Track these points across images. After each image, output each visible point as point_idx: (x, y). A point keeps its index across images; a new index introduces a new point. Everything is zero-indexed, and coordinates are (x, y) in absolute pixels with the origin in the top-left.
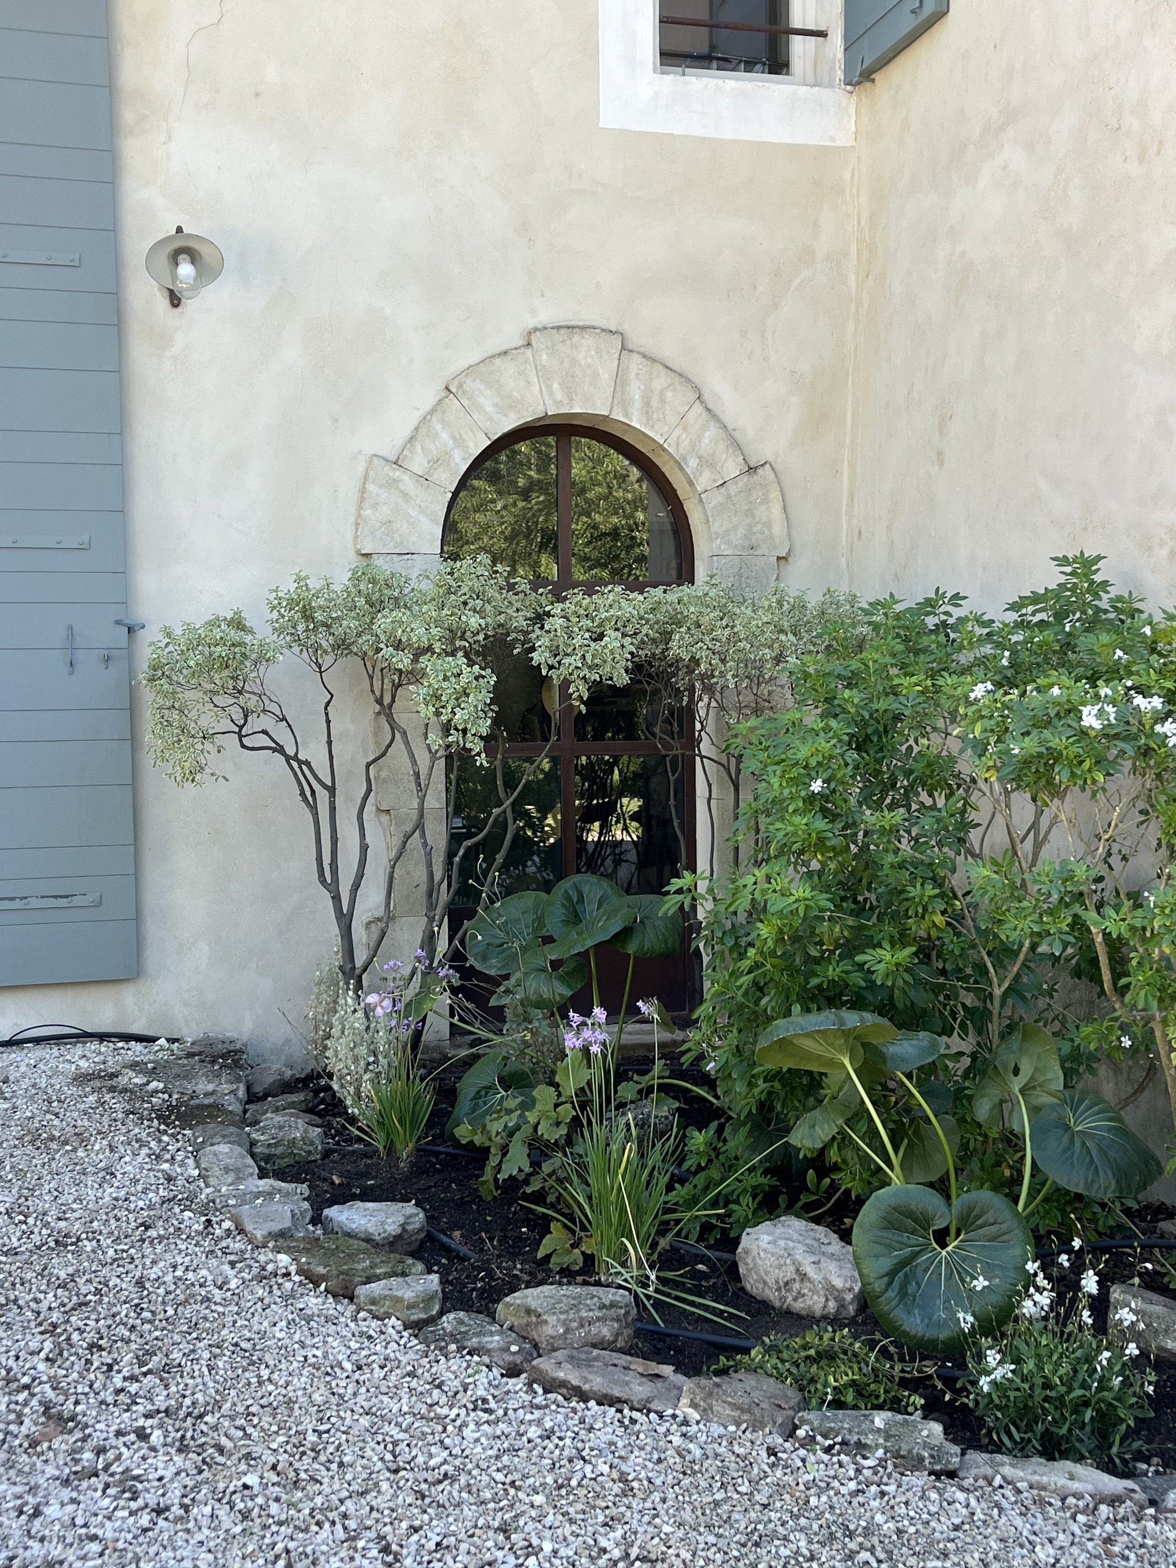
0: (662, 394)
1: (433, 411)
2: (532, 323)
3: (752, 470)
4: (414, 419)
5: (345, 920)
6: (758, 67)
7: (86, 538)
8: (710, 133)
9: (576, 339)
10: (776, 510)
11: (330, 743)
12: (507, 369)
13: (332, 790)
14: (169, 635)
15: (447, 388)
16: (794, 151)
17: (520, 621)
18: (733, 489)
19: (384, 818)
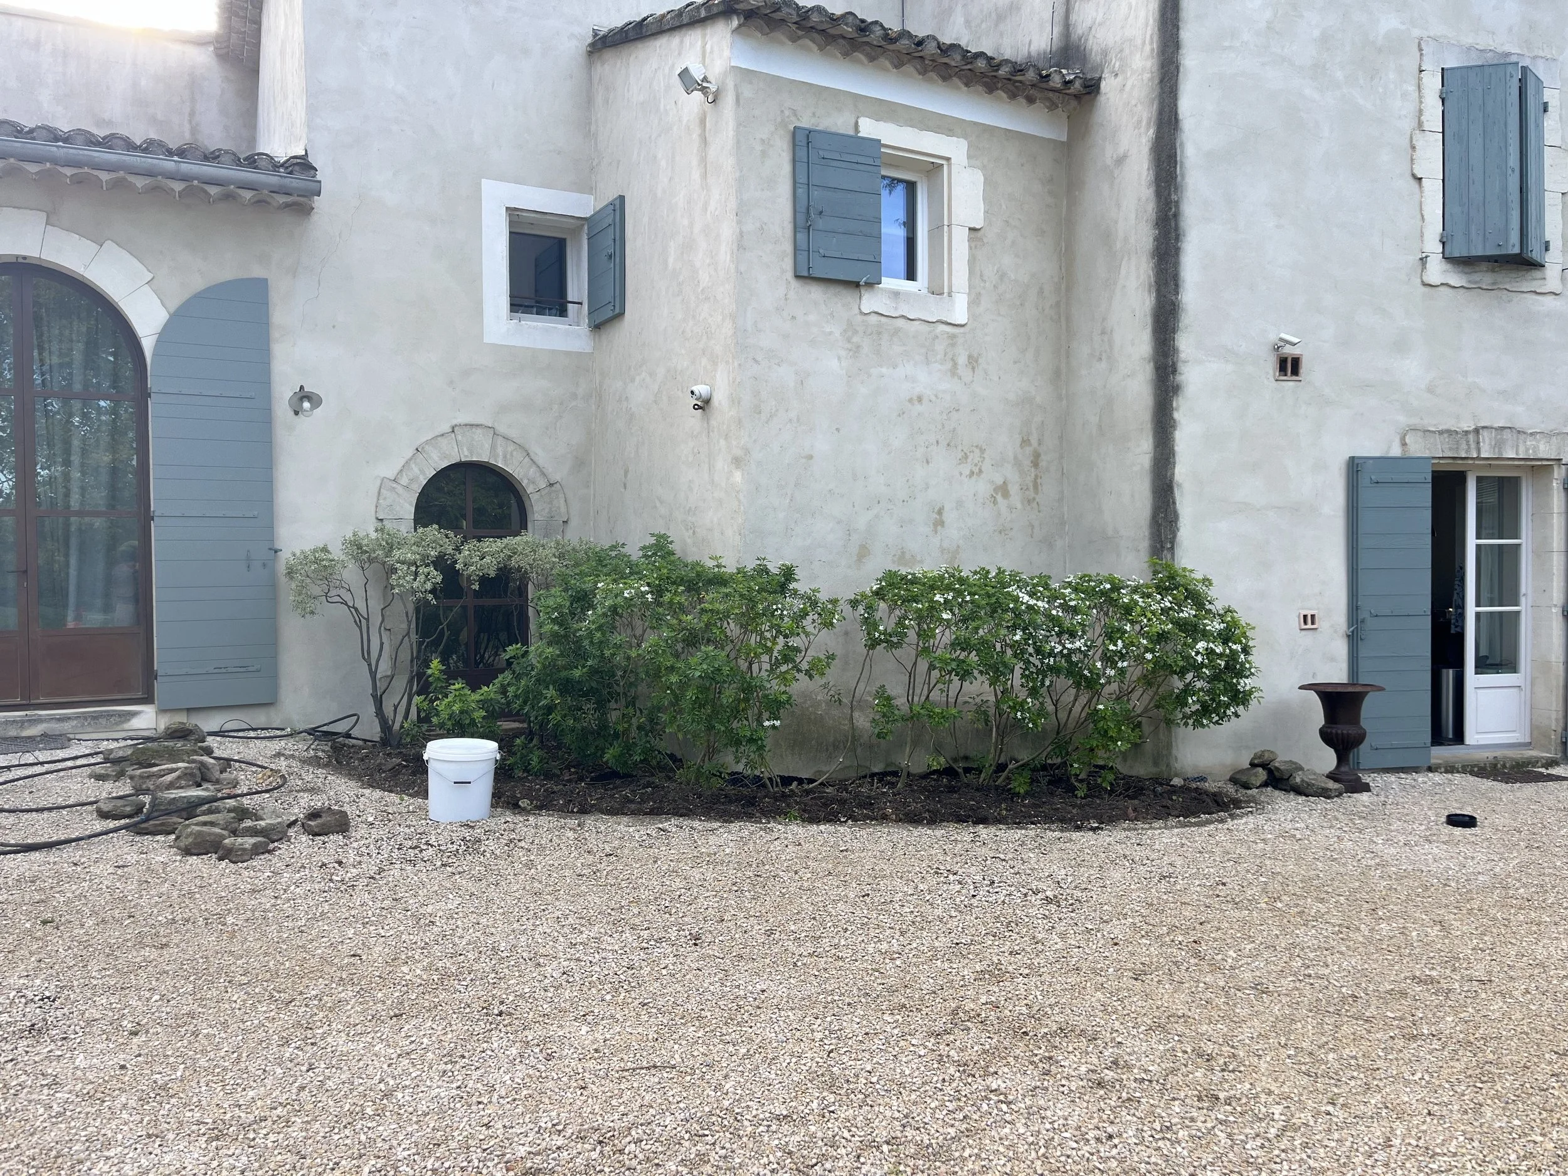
0: (511, 453)
1: (410, 459)
2: (455, 422)
3: (551, 485)
4: (403, 462)
5: (373, 674)
6: (554, 311)
7: (256, 513)
8: (531, 346)
9: (474, 430)
10: (562, 501)
11: (367, 600)
12: (443, 442)
13: (367, 620)
14: (294, 555)
15: (417, 449)
16: (568, 354)
17: (450, 550)
18: (543, 493)
19: (388, 632)
